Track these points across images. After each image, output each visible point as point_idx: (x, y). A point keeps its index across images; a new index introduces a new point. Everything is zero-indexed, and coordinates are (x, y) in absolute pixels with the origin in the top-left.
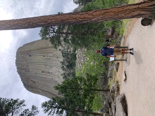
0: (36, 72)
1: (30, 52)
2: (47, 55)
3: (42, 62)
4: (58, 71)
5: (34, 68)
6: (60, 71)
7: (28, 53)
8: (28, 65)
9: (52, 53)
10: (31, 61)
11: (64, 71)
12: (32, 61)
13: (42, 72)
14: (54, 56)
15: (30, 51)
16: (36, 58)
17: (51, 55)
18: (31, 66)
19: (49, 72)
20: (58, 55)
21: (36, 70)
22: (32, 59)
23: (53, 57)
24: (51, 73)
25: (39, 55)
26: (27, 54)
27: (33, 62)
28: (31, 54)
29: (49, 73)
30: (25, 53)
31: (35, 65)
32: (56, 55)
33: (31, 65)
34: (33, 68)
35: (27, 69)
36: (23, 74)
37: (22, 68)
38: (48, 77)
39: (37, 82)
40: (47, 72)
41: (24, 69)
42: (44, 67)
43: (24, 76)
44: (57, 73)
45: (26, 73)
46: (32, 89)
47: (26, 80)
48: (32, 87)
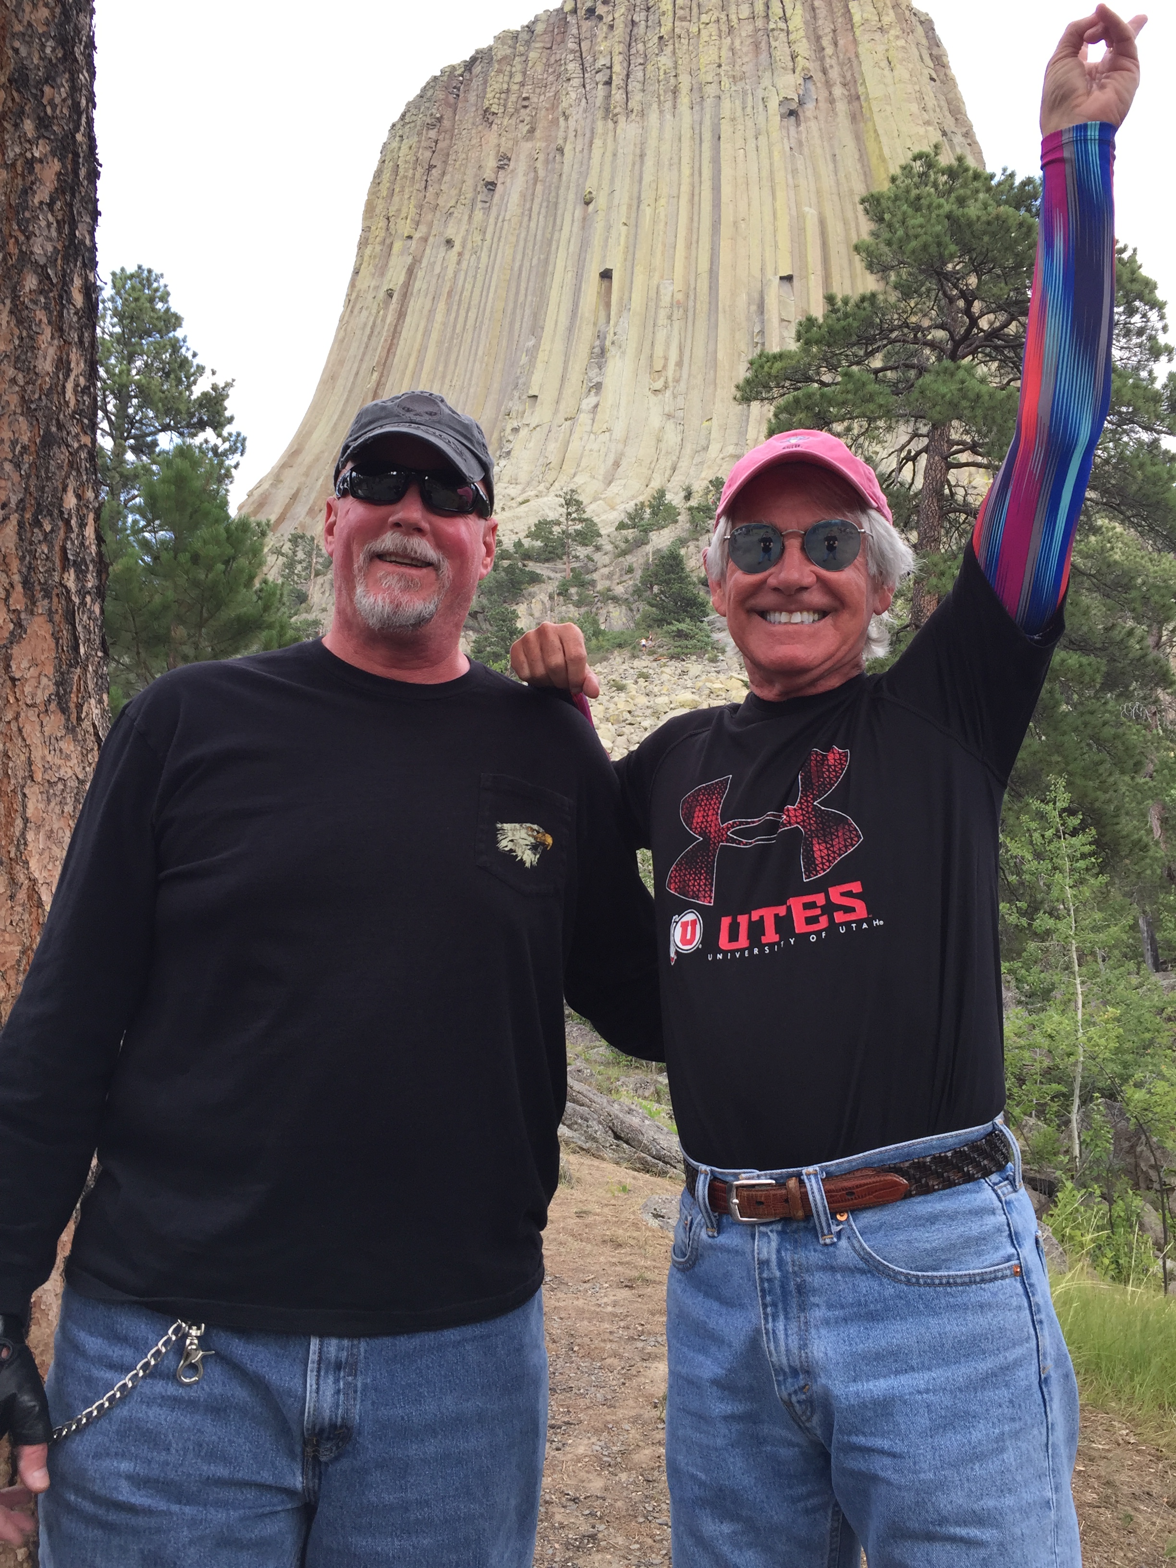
0: (601, 201)
1: (841, 107)
3: (725, 257)
4: (617, 464)
5: (648, 178)
6: (614, 488)
7: (828, 84)
8: (684, 100)
10: (726, 128)
11: (622, 526)
12: (726, 147)
13: (606, 275)
15: (854, 98)
16: (766, 192)
18: (668, 135)
19: (603, 352)
21: (623, 196)
22: (751, 144)
24: (598, 387)
25: (801, 217)
26: (818, 76)
27: (716, 161)
28: (812, 127)
29: (600, 355)
30: (826, 42)
31: (685, 188)
33: (687, 133)
34: (649, 162)
35: (639, 86)
36: (573, 51)
37: (641, 29)
38: (550, 351)
39: (492, 220)
40: (600, 336)
41: (633, 51)
42: (662, 291)
43: (552, 60)
44: (595, 447)
45: (584, 86)
46: (418, 176)
47: (505, 86)
48: (431, 167)
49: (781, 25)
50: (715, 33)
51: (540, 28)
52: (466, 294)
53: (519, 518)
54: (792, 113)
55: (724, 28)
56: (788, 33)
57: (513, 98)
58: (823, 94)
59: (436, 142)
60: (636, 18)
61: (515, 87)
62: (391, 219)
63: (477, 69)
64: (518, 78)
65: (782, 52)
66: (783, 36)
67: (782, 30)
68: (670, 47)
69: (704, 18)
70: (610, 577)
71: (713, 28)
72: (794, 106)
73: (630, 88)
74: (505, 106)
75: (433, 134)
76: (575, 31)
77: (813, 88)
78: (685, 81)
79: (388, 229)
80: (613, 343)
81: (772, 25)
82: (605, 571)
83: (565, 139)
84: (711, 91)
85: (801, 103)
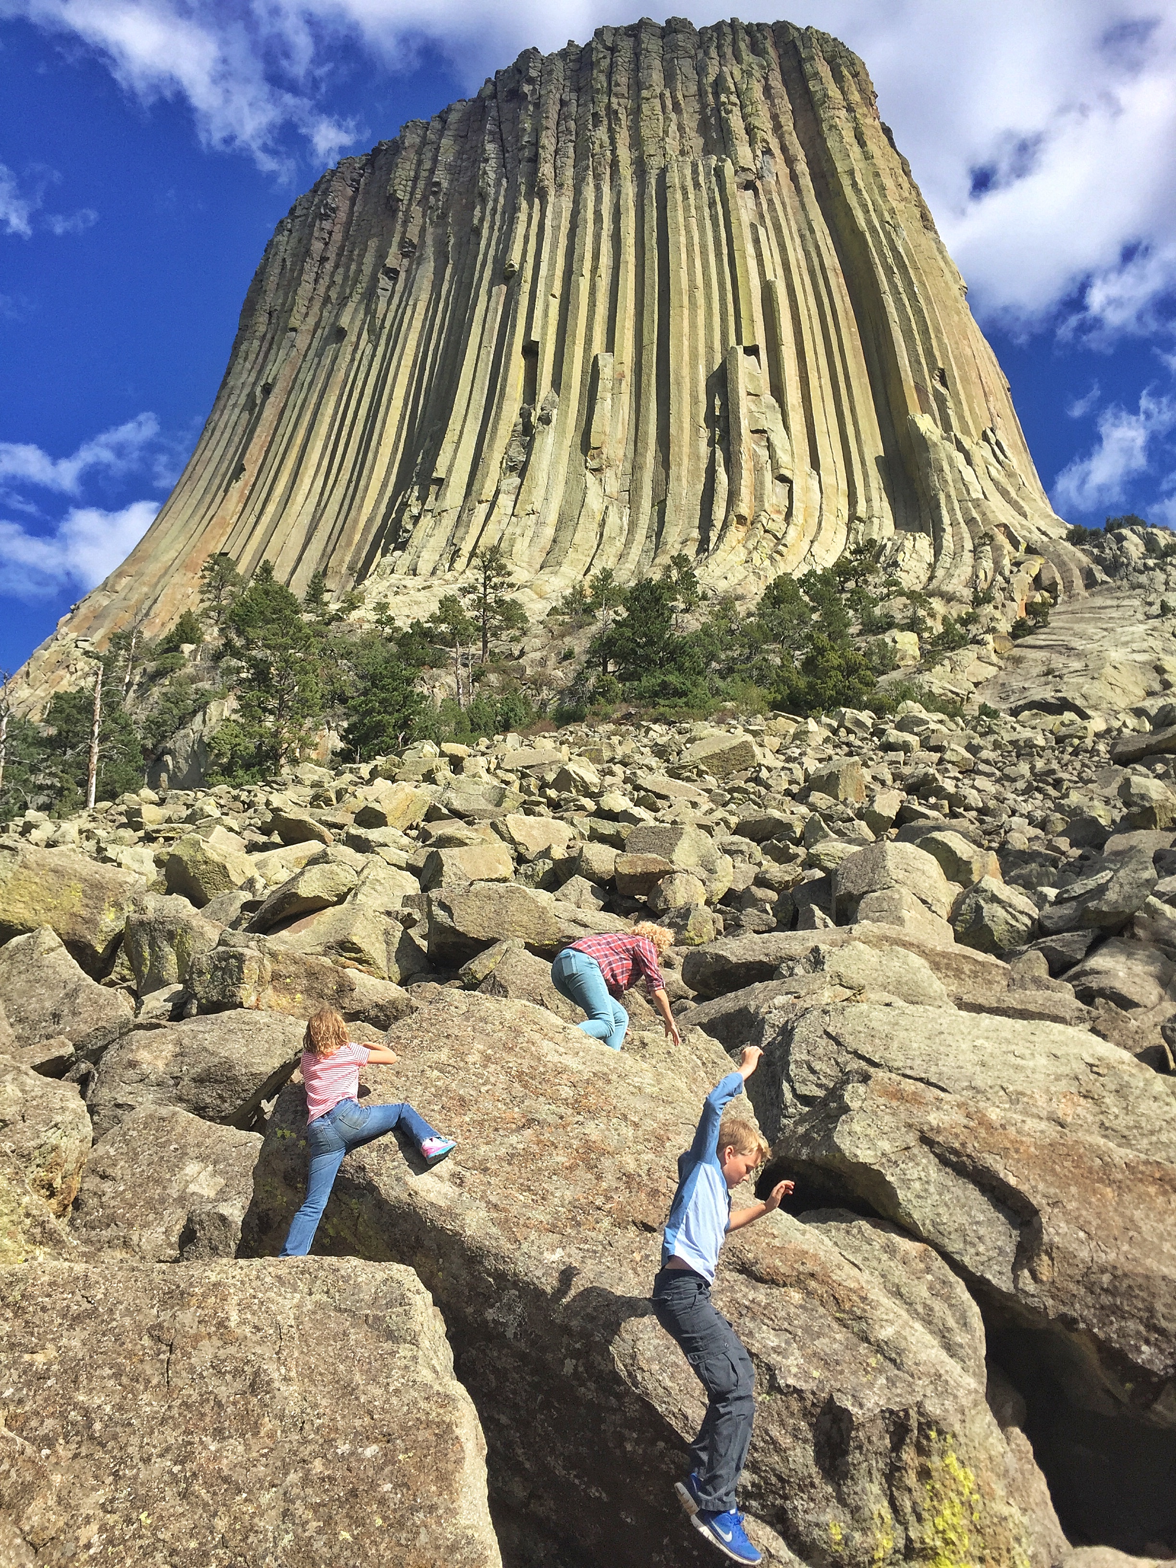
2: (778, 390)
3: (676, 326)
4: (545, 550)
5: (580, 249)
7: (790, 161)
9: (815, 464)
10: (673, 197)
11: (554, 611)
12: (673, 215)
14: (768, 476)
15: (819, 176)
17: (778, 437)
18: (604, 206)
19: (529, 429)
20: (792, 532)
21: (551, 268)
22: (703, 213)
23: (758, 470)
24: (523, 466)
25: (765, 287)
26: (777, 151)
27: (662, 229)
28: (772, 200)
31: (626, 258)
32: (789, 515)
33: (626, 205)
35: (571, 162)
36: (491, 132)
37: (573, 108)
38: (461, 432)
39: (393, 307)
40: (525, 415)
41: (562, 128)
42: (600, 363)
43: (467, 147)
44: (518, 531)
45: (504, 166)
46: (307, 266)
47: (412, 174)
48: (323, 260)
49: (734, 98)
50: (658, 107)
51: (453, 117)
52: (359, 383)
53: (417, 603)
54: (749, 186)
55: (669, 103)
56: (742, 107)
57: (421, 184)
58: (783, 171)
59: (330, 233)
60: (566, 97)
61: (424, 174)
62: (275, 314)
63: (381, 160)
64: (427, 165)
65: (736, 123)
66: (736, 110)
67: (735, 105)
68: (606, 122)
69: (645, 93)
70: (543, 662)
71: (657, 102)
72: (751, 177)
73: (559, 164)
74: (412, 193)
75: (327, 225)
76: (494, 113)
77: (771, 162)
78: (624, 155)
79: (270, 323)
80: (540, 419)
81: (723, 98)
82: (538, 655)
83: (482, 220)
84: (655, 163)
85: (760, 177)
